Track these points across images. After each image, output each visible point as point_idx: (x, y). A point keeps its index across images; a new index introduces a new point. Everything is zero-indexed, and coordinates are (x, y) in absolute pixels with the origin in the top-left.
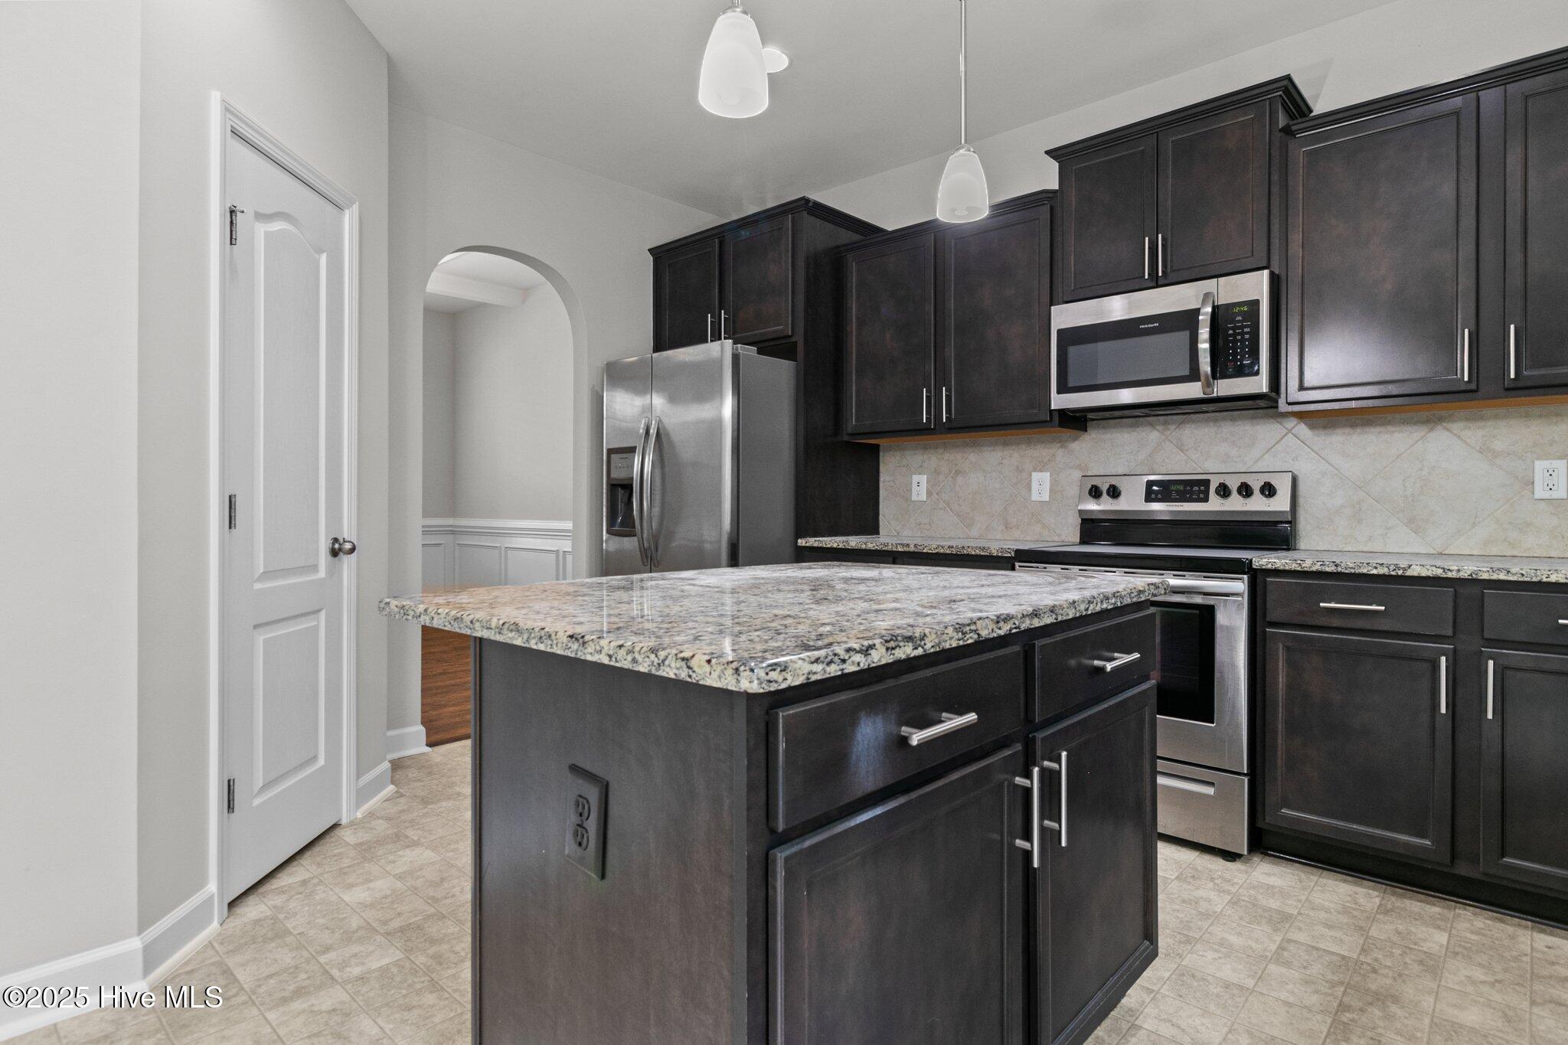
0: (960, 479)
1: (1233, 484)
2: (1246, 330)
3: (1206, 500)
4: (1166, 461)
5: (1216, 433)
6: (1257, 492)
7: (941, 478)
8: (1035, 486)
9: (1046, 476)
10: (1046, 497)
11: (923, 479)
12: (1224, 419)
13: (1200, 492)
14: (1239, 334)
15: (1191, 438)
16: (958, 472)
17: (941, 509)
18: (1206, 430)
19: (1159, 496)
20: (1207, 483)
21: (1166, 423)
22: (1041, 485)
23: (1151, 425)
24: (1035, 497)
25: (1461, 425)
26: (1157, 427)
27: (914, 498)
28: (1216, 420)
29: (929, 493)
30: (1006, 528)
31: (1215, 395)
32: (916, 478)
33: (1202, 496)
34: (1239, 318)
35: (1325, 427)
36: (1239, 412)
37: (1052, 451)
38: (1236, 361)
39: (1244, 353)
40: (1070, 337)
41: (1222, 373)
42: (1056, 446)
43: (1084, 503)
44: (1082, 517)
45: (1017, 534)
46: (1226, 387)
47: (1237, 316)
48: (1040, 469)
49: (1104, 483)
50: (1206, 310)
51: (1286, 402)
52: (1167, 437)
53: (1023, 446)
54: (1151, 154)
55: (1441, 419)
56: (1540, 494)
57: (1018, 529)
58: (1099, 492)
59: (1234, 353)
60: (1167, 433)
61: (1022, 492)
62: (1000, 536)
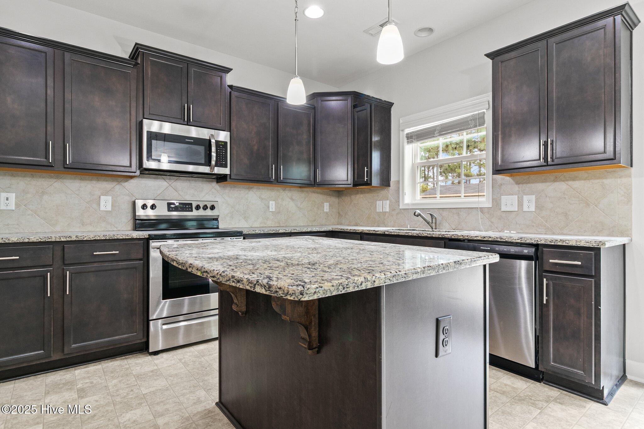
0: (46, 197)
1: (201, 205)
2: (224, 151)
3: (192, 211)
4: (170, 194)
5: (190, 185)
6: (209, 208)
7: (29, 195)
8: (102, 203)
9: (109, 198)
10: (109, 208)
11: (13, 196)
12: (192, 180)
13: (189, 208)
14: (221, 152)
15: (180, 186)
16: (43, 193)
17: (28, 215)
18: (186, 184)
19: (173, 209)
20: (191, 204)
21: (170, 179)
22: (106, 203)
24: (102, 208)
25: (255, 190)
26: (167, 181)
27: (3, 207)
28: (189, 180)
29: (16, 205)
31: (214, 172)
32: (3, 195)
33: (190, 209)
34: (221, 147)
36: (198, 178)
37: (112, 186)
38: (221, 163)
39: (222, 159)
40: (153, 136)
41: (216, 165)
42: (115, 183)
43: (140, 213)
44: (137, 218)
45: (90, 228)
46: (217, 170)
47: (221, 146)
48: (106, 194)
49: (150, 203)
50: (213, 141)
51: (230, 178)
52: (170, 185)
53: (94, 182)
54: (185, 71)
55: (251, 188)
56: (270, 210)
57: (91, 225)
58: (147, 207)
59: (220, 159)
60: (170, 183)
61: (95, 206)
62: (77, 230)
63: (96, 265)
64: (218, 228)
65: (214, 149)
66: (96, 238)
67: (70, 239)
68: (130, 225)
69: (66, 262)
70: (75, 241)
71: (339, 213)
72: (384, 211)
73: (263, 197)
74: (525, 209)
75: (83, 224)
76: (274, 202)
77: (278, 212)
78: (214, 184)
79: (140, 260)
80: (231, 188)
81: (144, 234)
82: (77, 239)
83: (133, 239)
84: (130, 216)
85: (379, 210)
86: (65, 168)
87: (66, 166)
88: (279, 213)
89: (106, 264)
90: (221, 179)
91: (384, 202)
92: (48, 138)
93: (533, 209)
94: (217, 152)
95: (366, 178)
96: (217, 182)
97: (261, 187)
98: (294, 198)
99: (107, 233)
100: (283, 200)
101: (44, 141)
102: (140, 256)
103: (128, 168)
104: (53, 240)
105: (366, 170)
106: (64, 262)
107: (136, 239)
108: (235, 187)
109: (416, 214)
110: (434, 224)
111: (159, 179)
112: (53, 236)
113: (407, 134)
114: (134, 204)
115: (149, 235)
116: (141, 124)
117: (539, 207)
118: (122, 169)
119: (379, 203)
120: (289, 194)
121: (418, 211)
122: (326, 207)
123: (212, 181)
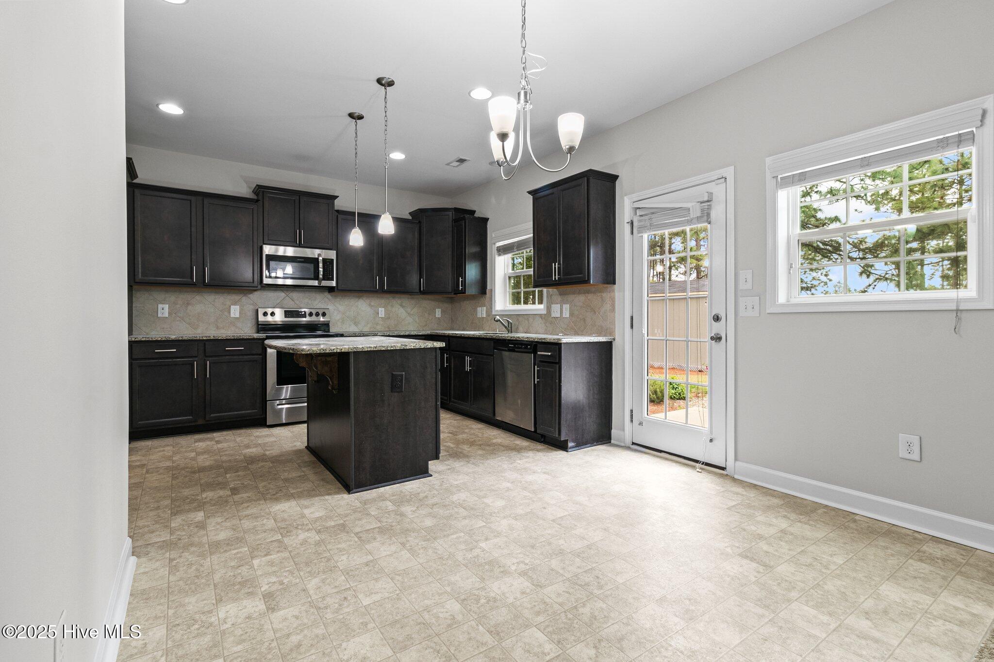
0: (190, 307)
1: (314, 312)
2: (330, 267)
4: (286, 303)
5: (304, 295)
6: (321, 315)
7: (178, 306)
8: (232, 311)
9: (238, 307)
10: (237, 315)
11: (166, 307)
14: (328, 268)
15: (296, 296)
16: (188, 304)
17: (178, 321)
18: (302, 294)
19: (290, 316)
21: (287, 291)
22: (235, 311)
23: (282, 291)
24: (232, 315)
25: (365, 298)
26: (284, 292)
27: (160, 315)
29: (169, 313)
30: (217, 328)
31: (322, 285)
32: (160, 306)
33: (304, 316)
35: (335, 296)
36: (311, 289)
37: (240, 298)
38: (328, 276)
39: (329, 274)
40: (271, 258)
41: (324, 279)
42: (242, 295)
43: (261, 318)
44: (259, 323)
45: (223, 331)
46: (325, 283)
47: (327, 263)
48: (235, 304)
49: (269, 311)
50: (321, 258)
51: (338, 289)
52: (287, 295)
53: (226, 295)
54: (297, 202)
55: (361, 297)
56: (380, 316)
57: (223, 329)
58: (267, 314)
59: (327, 274)
60: (287, 294)
61: (226, 313)
62: (214, 332)
63: (227, 357)
64: (329, 332)
65: (321, 265)
66: (227, 338)
67: (209, 338)
68: (254, 329)
69: (207, 355)
70: (213, 339)
71: (452, 319)
72: (483, 316)
73: (372, 304)
74: (564, 316)
75: (218, 328)
76: (383, 309)
77: (387, 318)
78: (327, 294)
79: (260, 355)
80: (342, 296)
81: (262, 335)
82: (214, 338)
83: (254, 339)
84: (254, 322)
85: (479, 315)
86: (204, 285)
87: (205, 284)
88: (389, 318)
89: (235, 357)
90: (331, 289)
91: (482, 308)
92: (193, 263)
93: (568, 316)
94: (324, 268)
95: (460, 287)
96: (329, 292)
97: (370, 295)
98: (404, 304)
99: (235, 335)
100: (392, 306)
101: (190, 265)
102: (260, 352)
103: (251, 284)
104: (198, 338)
105: (460, 280)
106: (205, 355)
107: (257, 339)
108: (345, 296)
109: (496, 319)
110: (510, 328)
111: (278, 290)
112: (198, 336)
113: (497, 247)
114: (257, 311)
115: (266, 336)
116: (261, 248)
117: (571, 314)
118: (247, 284)
119: (479, 309)
120: (398, 301)
121: (498, 317)
122: (438, 313)
123: (324, 291)
